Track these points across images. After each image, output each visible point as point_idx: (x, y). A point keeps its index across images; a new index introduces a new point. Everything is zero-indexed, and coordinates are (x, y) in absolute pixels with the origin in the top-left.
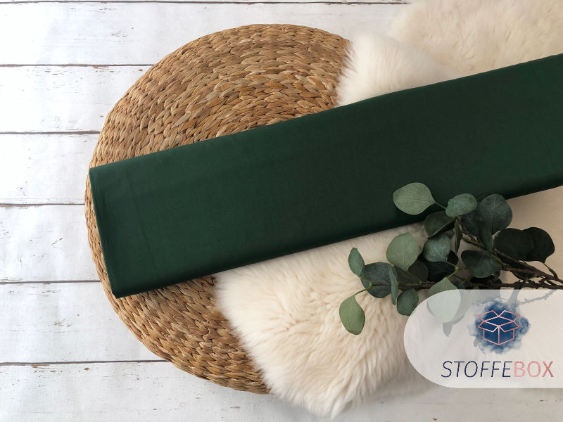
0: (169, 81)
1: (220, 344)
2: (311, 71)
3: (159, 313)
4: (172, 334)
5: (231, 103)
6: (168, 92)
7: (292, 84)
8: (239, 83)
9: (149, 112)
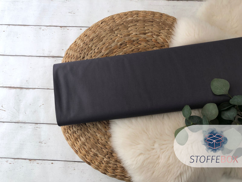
0: (95, 37)
1: (113, 160)
2: (161, 34)
3: (86, 144)
4: (92, 154)
5: (123, 48)
6: (94, 42)
7: (151, 40)
8: (127, 39)
9: (85, 51)
